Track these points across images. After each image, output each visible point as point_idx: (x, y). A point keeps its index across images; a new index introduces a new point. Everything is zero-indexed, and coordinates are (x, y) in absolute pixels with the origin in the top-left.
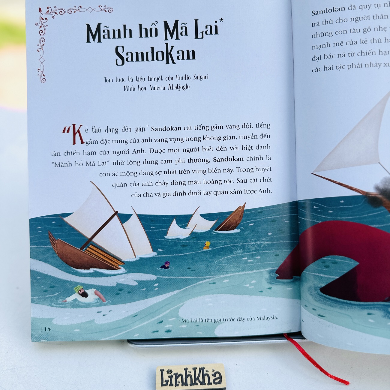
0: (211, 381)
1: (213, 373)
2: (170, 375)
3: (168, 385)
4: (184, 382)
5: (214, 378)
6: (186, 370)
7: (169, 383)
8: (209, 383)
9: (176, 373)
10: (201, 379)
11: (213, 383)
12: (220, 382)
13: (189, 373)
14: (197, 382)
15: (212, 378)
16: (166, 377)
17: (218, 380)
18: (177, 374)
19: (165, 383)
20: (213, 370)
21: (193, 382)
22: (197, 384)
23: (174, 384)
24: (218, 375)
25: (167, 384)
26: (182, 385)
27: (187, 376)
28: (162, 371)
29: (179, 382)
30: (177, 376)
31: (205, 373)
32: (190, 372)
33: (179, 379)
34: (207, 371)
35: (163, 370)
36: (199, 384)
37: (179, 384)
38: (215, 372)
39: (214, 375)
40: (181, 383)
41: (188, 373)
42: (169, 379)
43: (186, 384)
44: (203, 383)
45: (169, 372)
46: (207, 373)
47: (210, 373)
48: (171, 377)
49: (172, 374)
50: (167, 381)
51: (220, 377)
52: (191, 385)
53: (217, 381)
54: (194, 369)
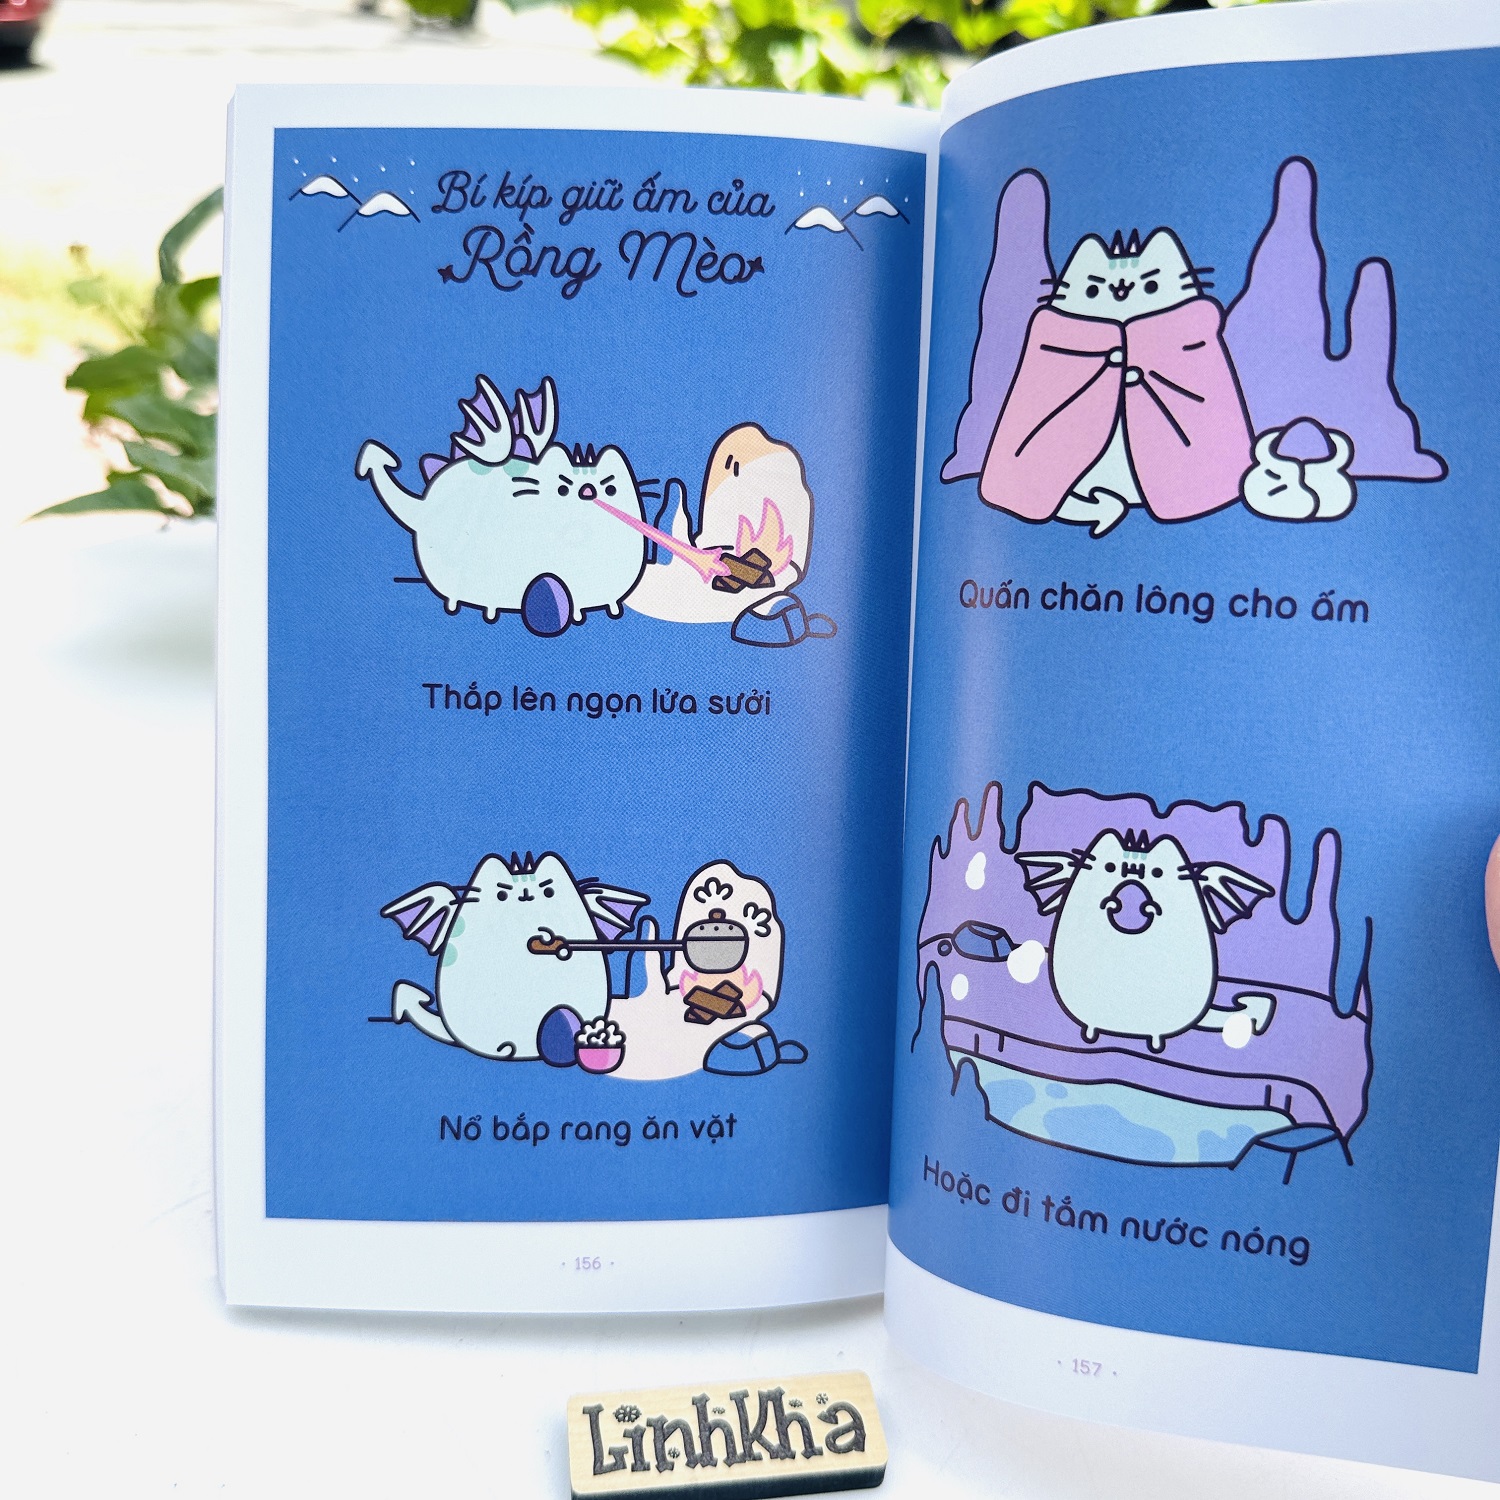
0: (819, 1442)
1: (824, 1409)
2: (630, 1426)
3: (624, 1467)
4: (698, 1450)
5: (832, 1428)
6: (700, 1404)
7: (629, 1459)
8: (811, 1451)
9: (655, 1416)
10: (771, 1435)
11: (825, 1450)
12: (859, 1445)
13: (717, 1417)
14: (757, 1448)
15: (820, 1432)
16: (613, 1435)
17: (849, 1437)
18: (662, 1421)
19: (608, 1460)
20: (822, 1400)
21: (740, 1450)
22: (758, 1458)
23: (653, 1463)
24: (844, 1419)
25: (619, 1465)
26: (692, 1463)
27: (707, 1429)
28: (593, 1414)
29: (675, 1455)
30: (662, 1431)
31: (788, 1410)
32: (722, 1412)
33: (675, 1442)
34: (794, 1405)
35: (599, 1409)
36: (766, 1455)
37: (675, 1460)
38: (829, 1404)
39: (830, 1417)
40: (683, 1459)
41: (711, 1418)
42: (628, 1443)
43: (707, 1460)
44: (783, 1452)
45: (626, 1415)
46: (798, 1410)
47: (811, 1412)
48: (636, 1437)
49: (641, 1422)
50: (618, 1454)
51: (857, 1425)
52: (729, 1462)
53: (842, 1442)
54: (739, 1400)
